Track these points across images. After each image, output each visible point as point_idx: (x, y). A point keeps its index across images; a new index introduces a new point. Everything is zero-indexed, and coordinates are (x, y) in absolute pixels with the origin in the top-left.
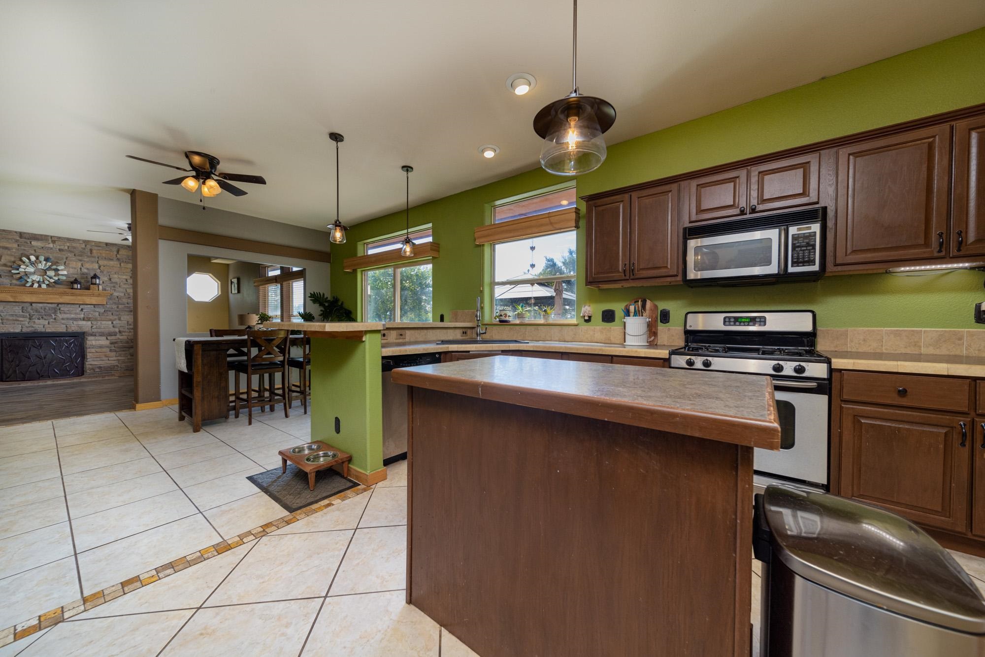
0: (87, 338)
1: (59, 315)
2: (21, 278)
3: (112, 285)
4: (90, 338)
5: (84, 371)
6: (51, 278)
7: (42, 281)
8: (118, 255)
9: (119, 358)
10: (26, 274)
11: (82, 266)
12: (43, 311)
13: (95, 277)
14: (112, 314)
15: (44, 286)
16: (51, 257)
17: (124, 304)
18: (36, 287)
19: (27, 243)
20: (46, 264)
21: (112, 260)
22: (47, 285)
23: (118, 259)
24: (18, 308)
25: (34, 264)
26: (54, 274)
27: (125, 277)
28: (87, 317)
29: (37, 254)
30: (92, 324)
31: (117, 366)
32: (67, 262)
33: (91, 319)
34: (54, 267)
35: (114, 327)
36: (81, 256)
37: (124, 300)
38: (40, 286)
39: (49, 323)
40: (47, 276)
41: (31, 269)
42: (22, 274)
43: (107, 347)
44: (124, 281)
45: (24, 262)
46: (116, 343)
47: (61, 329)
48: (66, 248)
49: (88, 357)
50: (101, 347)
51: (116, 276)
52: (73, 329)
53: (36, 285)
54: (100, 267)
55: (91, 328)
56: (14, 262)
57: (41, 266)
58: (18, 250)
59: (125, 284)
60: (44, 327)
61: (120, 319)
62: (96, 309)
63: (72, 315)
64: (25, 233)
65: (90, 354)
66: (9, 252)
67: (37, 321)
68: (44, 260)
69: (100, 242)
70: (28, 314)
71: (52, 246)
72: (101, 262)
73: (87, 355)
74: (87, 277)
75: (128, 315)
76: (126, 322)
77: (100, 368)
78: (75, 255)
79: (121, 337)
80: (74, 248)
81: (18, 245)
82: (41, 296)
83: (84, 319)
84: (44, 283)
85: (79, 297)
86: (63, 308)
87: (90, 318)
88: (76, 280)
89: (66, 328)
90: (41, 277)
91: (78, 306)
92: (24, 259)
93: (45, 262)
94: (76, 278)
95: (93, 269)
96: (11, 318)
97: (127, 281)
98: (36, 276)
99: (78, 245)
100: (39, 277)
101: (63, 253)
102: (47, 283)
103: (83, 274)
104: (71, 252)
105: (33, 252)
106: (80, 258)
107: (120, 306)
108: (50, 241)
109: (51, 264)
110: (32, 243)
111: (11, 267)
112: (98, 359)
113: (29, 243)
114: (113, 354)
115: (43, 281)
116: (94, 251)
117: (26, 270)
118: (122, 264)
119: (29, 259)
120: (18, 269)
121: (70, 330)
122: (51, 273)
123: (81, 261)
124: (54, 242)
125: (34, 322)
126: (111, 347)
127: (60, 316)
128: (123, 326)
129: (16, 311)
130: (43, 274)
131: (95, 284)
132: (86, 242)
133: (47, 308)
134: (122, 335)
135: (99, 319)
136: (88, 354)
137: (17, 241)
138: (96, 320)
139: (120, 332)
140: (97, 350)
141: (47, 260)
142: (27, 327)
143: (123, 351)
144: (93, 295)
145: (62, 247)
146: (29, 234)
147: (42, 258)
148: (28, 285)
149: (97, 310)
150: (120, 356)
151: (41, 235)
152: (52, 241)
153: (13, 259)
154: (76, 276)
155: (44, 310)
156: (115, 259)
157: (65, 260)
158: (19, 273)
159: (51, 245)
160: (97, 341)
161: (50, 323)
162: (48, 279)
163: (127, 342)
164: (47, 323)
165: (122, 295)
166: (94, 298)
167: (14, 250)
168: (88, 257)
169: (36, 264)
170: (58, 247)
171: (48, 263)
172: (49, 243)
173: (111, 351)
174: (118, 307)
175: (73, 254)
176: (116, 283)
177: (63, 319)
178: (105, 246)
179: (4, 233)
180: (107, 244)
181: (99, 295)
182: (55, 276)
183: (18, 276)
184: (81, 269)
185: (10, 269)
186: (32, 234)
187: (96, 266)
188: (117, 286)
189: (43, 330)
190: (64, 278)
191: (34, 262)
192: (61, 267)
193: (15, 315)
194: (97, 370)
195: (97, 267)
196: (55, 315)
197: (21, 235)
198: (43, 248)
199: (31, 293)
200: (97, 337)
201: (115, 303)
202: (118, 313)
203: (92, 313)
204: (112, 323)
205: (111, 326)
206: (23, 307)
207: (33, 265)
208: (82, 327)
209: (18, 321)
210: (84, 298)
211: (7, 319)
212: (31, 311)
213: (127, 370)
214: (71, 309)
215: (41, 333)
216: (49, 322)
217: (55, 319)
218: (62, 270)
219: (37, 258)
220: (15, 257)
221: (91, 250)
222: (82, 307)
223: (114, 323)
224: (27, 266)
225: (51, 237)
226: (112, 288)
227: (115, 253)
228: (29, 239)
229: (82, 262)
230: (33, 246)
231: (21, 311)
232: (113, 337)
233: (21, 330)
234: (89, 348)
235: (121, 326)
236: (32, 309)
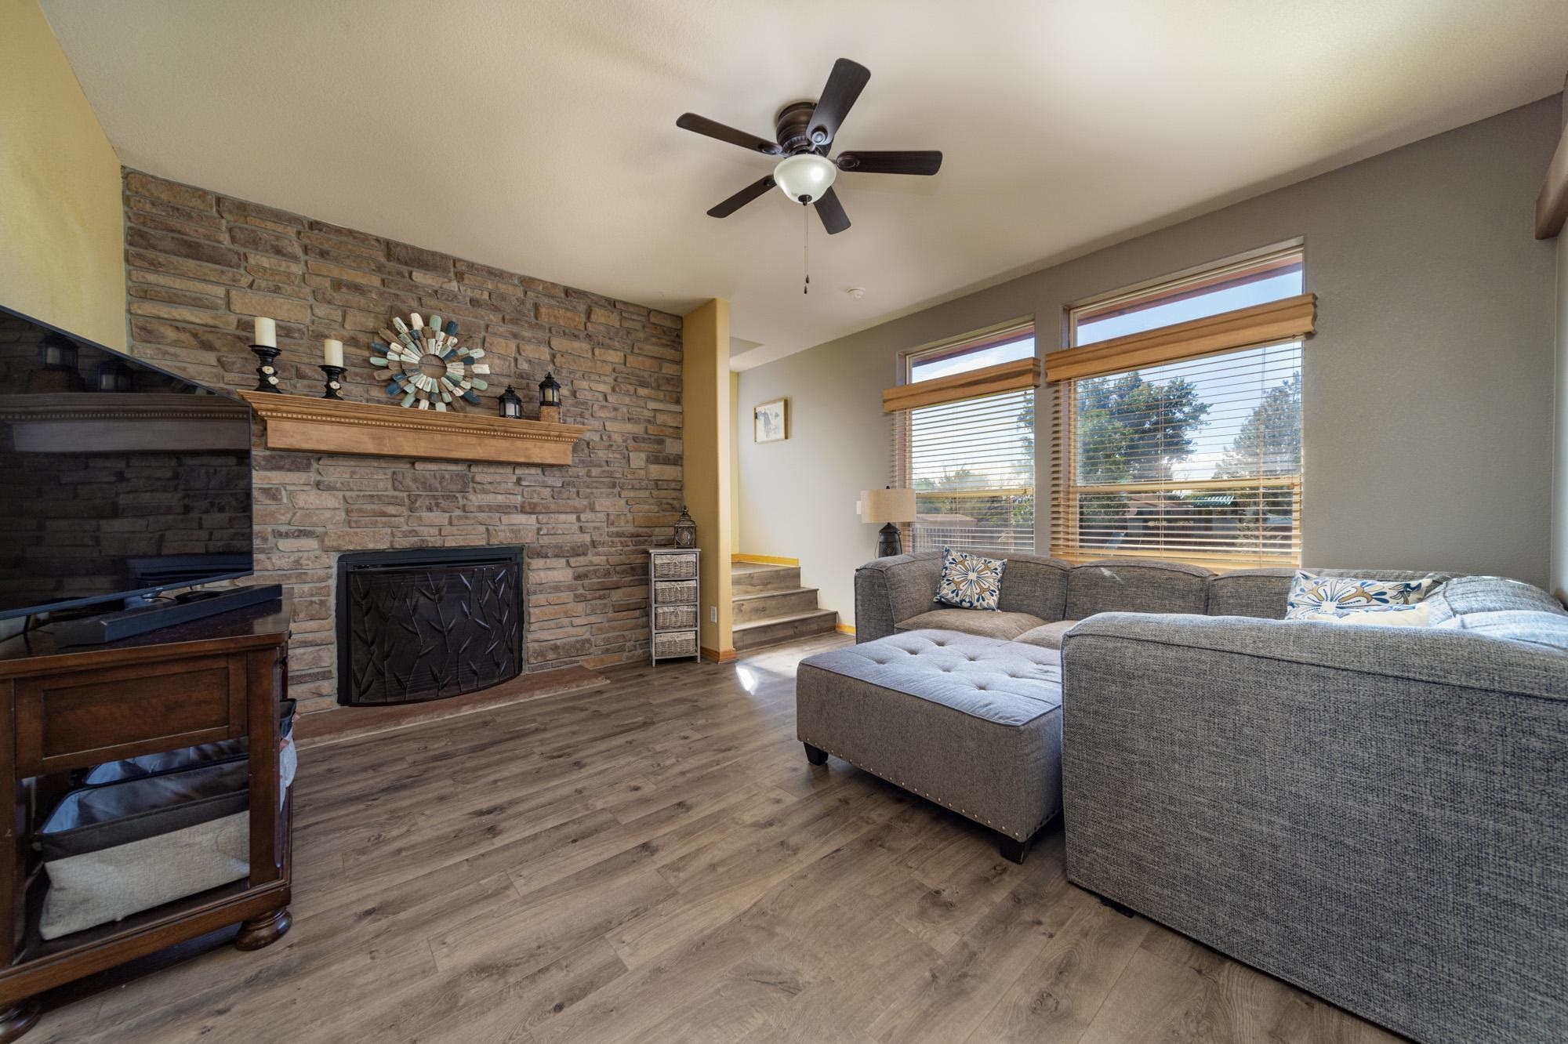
0: (529, 564)
1: (471, 496)
2: (392, 380)
3: (578, 410)
4: (537, 563)
5: (521, 660)
6: (456, 384)
7: (437, 391)
8: (589, 325)
9: (593, 619)
10: (404, 370)
11: (519, 352)
12: (438, 486)
13: (549, 383)
14: (578, 493)
15: (441, 407)
16: (454, 320)
17: (601, 466)
18: (426, 408)
19: (400, 274)
20: (445, 341)
21: (576, 337)
22: (448, 404)
23: (589, 337)
24: (383, 477)
25: (419, 339)
26: (462, 373)
27: (602, 388)
28: (530, 504)
29: (425, 310)
30: (538, 522)
31: (588, 641)
32: (488, 340)
33: (538, 509)
34: (463, 351)
35: (581, 528)
36: (517, 324)
37: (601, 453)
38: (432, 405)
39: (450, 524)
40: (448, 378)
41: (413, 357)
42: (394, 370)
43: (570, 588)
44: (601, 398)
45: (398, 333)
46: (585, 576)
47: (476, 539)
48: (486, 296)
49: (532, 621)
50: (557, 588)
51: (585, 384)
52: (501, 536)
53: (424, 405)
54: (553, 356)
55: (538, 533)
56: (375, 333)
57: (436, 347)
58: (381, 294)
59: (602, 407)
60: (440, 531)
61: (593, 510)
62: (546, 479)
63: (500, 497)
64: (397, 244)
65: (537, 610)
66: (363, 301)
67: (425, 514)
68: (442, 330)
69: (554, 285)
70: (405, 494)
71: (456, 289)
72: (556, 343)
73: (529, 613)
74: (528, 384)
75: (608, 495)
76: (602, 516)
77: (555, 648)
78: (503, 319)
79: (596, 560)
80: (503, 298)
81: (383, 281)
82: (438, 437)
83: (523, 511)
84: (442, 400)
85: (519, 443)
86: (482, 475)
87: (536, 505)
88: (510, 390)
89: (485, 536)
90: (435, 380)
91: (509, 470)
92: (398, 322)
93: (443, 334)
94: (509, 387)
95: (541, 364)
96: (369, 507)
97: (606, 400)
98: (425, 377)
99: (511, 288)
100: (430, 379)
101: (481, 312)
102: (447, 398)
103: (521, 376)
104: (497, 309)
105: (414, 304)
106: (515, 329)
107: (595, 471)
108: (452, 274)
109: (456, 340)
110: (415, 275)
111: (368, 347)
112: (552, 624)
113: (407, 275)
114: (581, 607)
115: (440, 392)
116: (543, 310)
117: (403, 358)
118: (597, 351)
119: (409, 325)
120: (384, 355)
121: (495, 542)
122: (456, 369)
123: (515, 336)
124: (459, 277)
125: (420, 518)
126: (576, 589)
127: (475, 499)
128: (598, 528)
129: (381, 485)
130: (438, 371)
131: (551, 404)
132: (527, 282)
133: (447, 476)
134: (597, 554)
135: (553, 507)
136: (531, 610)
137: (380, 268)
138: (548, 511)
139: (594, 544)
140: (552, 597)
141: (448, 328)
142: (405, 535)
143: (600, 598)
144: (546, 437)
145: (477, 294)
146: (406, 247)
147: (437, 322)
148: (407, 403)
149: (550, 481)
150: (593, 612)
151: (434, 254)
152: (456, 274)
153: (371, 324)
154: (506, 381)
155: (440, 483)
156: (582, 335)
157: (483, 333)
158: (387, 367)
159: (454, 286)
160: (549, 573)
161: (455, 522)
162: (450, 386)
163: (607, 574)
164: (446, 522)
165: (596, 438)
166: (547, 445)
167: (374, 296)
168: (531, 326)
169: (424, 340)
170: (469, 293)
171: (451, 338)
172: (450, 281)
173: (578, 598)
174: (588, 475)
175: (500, 317)
176: (585, 403)
177: (481, 509)
178: (563, 295)
179: (350, 240)
180: (568, 292)
181: (559, 438)
182: (465, 377)
183: (385, 375)
184: (516, 360)
185: (366, 353)
186: (413, 248)
187: (545, 354)
188: (587, 414)
189: (439, 544)
190: (483, 385)
191: (420, 334)
192: (477, 353)
193: (377, 496)
194: (551, 655)
195: (548, 358)
196: (463, 497)
197: (390, 248)
198: (436, 292)
199: (418, 428)
200: (548, 560)
201: (583, 462)
202: (589, 491)
203: (538, 489)
204: (579, 519)
205: (575, 528)
206: (394, 473)
207: (417, 342)
208: (519, 531)
209: (384, 514)
210: (529, 444)
211: (360, 511)
212: (413, 486)
213: (607, 651)
214: (498, 478)
215: (435, 550)
216: (451, 517)
217: (464, 509)
218: (480, 361)
219: (426, 321)
220: (376, 318)
221: (536, 307)
222: (519, 471)
223: (583, 517)
224: (405, 346)
225: (455, 261)
226: (579, 419)
227: (584, 319)
228: (406, 264)
229: (518, 341)
230: (417, 287)
231: (390, 486)
232: (581, 560)
233: (392, 542)
234: (535, 593)
235: (595, 528)
236: (415, 480)
